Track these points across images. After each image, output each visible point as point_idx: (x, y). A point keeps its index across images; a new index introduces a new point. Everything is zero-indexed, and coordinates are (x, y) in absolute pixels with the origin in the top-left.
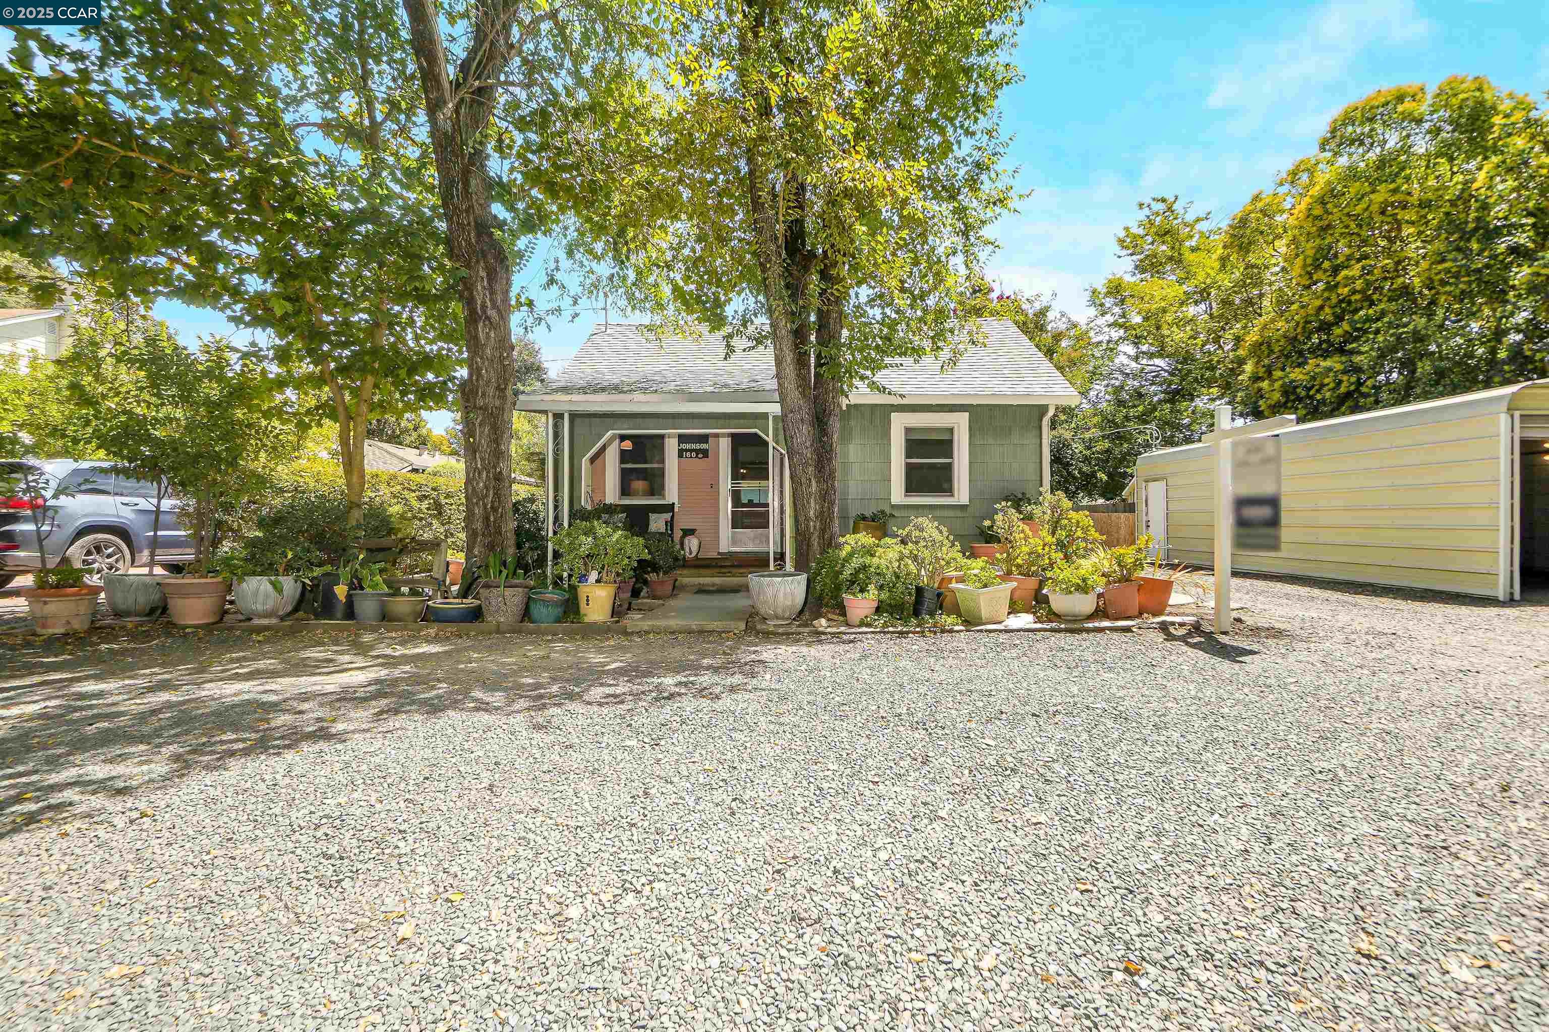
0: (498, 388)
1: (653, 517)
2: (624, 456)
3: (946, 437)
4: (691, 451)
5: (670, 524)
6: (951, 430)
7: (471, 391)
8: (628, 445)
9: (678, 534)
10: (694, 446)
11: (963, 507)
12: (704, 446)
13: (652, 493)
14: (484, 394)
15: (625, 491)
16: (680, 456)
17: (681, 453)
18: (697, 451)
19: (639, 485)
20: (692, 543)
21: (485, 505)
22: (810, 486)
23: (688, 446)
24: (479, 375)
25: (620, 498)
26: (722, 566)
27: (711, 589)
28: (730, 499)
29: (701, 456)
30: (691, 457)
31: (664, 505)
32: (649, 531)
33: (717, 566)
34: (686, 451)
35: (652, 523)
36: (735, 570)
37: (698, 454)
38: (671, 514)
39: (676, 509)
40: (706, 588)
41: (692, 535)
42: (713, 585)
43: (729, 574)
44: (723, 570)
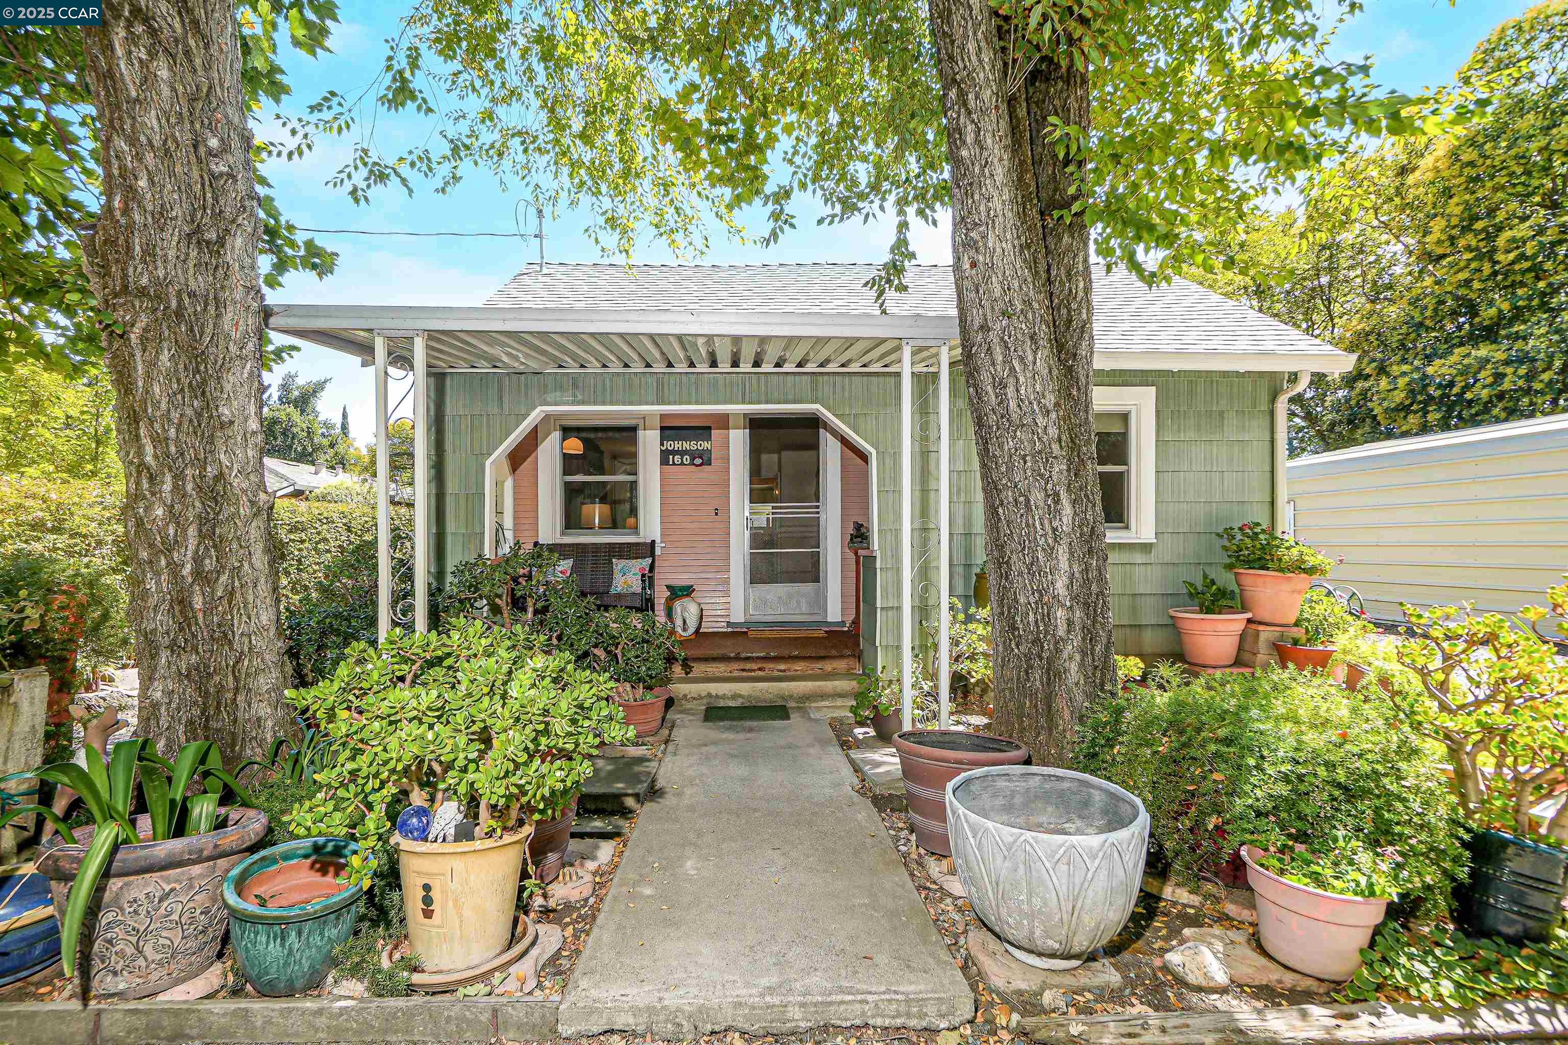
0: (194, 236)
1: (619, 564)
2: (569, 463)
3: (1117, 428)
4: (682, 453)
5: (648, 579)
6: (1125, 417)
7: (110, 242)
8: (575, 446)
9: (661, 596)
10: (686, 445)
11: (1146, 548)
12: (705, 446)
13: (614, 524)
14: (149, 252)
15: (572, 521)
16: (664, 461)
17: (665, 457)
18: (694, 455)
19: (596, 512)
20: (687, 611)
21: (175, 568)
22: (1054, 511)
23: (677, 445)
24: (131, 193)
25: (563, 534)
26: (747, 659)
27: (731, 704)
28: (747, 533)
29: (698, 461)
30: (682, 464)
31: (637, 544)
32: (613, 591)
33: (737, 658)
34: (674, 452)
35: (617, 575)
36: (771, 666)
37: (693, 459)
38: (650, 560)
39: (658, 551)
40: (722, 703)
41: (688, 595)
42: (735, 696)
43: (760, 673)
44: (748, 666)
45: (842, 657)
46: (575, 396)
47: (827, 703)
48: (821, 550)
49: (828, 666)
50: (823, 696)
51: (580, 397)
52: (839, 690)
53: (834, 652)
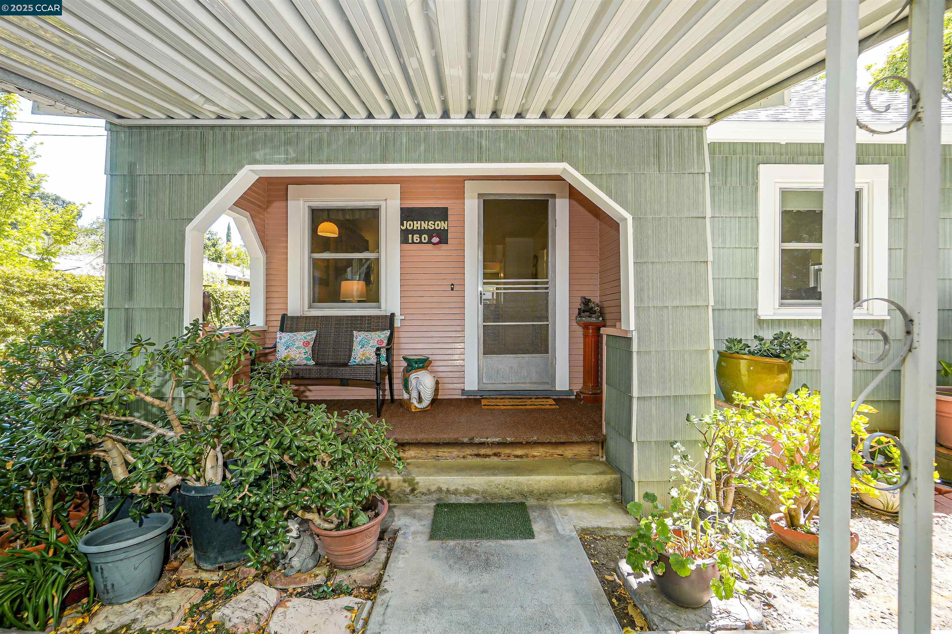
1: (359, 336)
4: (421, 232)
9: (399, 366)
10: (425, 225)
12: (442, 225)
16: (404, 240)
17: (405, 236)
18: (431, 233)
23: (417, 225)
25: (310, 307)
26: (482, 444)
27: (464, 500)
28: (481, 307)
29: (435, 240)
30: (421, 242)
31: (378, 317)
32: (352, 362)
33: (471, 444)
34: (413, 232)
35: (356, 347)
36: (507, 451)
37: (430, 238)
38: (388, 333)
39: (397, 324)
40: (453, 499)
41: (423, 368)
42: (468, 492)
43: (495, 460)
44: (483, 451)
45: (584, 443)
46: (287, 153)
47: (571, 501)
48: (550, 323)
49: (569, 452)
50: (567, 492)
51: (293, 155)
52: (584, 486)
53: (575, 438)
